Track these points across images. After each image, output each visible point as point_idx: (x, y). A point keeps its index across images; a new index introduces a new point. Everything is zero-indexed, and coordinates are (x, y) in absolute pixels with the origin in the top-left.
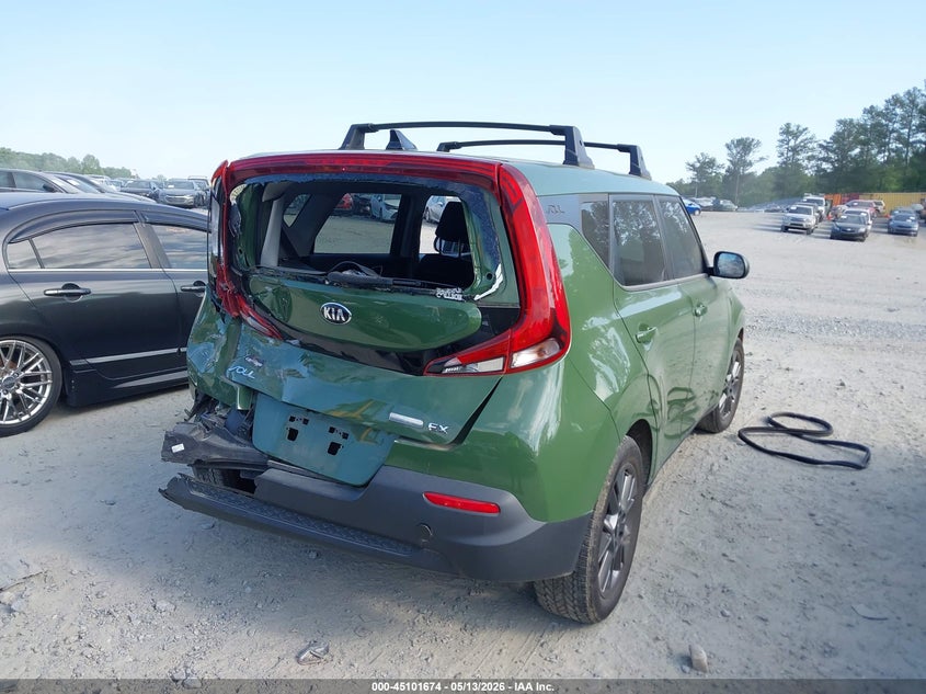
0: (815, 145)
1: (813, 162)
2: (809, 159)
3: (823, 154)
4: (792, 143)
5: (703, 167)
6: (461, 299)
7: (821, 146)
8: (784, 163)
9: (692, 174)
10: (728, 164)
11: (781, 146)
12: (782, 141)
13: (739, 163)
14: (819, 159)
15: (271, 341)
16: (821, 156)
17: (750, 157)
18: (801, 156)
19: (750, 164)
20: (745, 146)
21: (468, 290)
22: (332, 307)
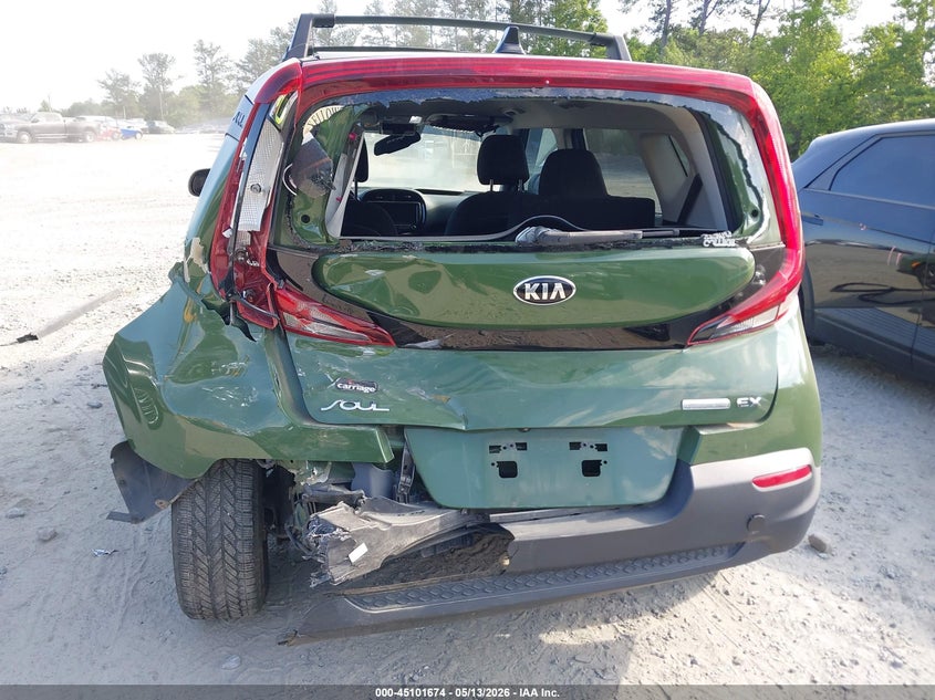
0: (232, 65)
1: (234, 82)
2: (228, 78)
3: (242, 74)
4: (208, 61)
5: (117, 86)
6: (734, 245)
7: (238, 65)
8: (206, 82)
9: (106, 92)
10: (144, 82)
11: (198, 64)
12: (198, 58)
13: (157, 80)
14: (239, 79)
15: (368, 351)
16: (240, 76)
17: (168, 75)
18: (221, 75)
19: (169, 82)
20: (160, 62)
21: (737, 232)
22: (541, 281)
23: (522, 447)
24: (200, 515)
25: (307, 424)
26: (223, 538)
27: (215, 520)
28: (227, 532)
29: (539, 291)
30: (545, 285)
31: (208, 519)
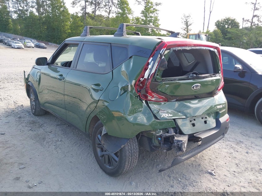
22: (196, 85)
23: (195, 120)
24: (130, 147)
25: (158, 121)
26: (134, 152)
27: (132, 148)
28: (135, 150)
29: (196, 87)
30: (197, 86)
31: (131, 148)
